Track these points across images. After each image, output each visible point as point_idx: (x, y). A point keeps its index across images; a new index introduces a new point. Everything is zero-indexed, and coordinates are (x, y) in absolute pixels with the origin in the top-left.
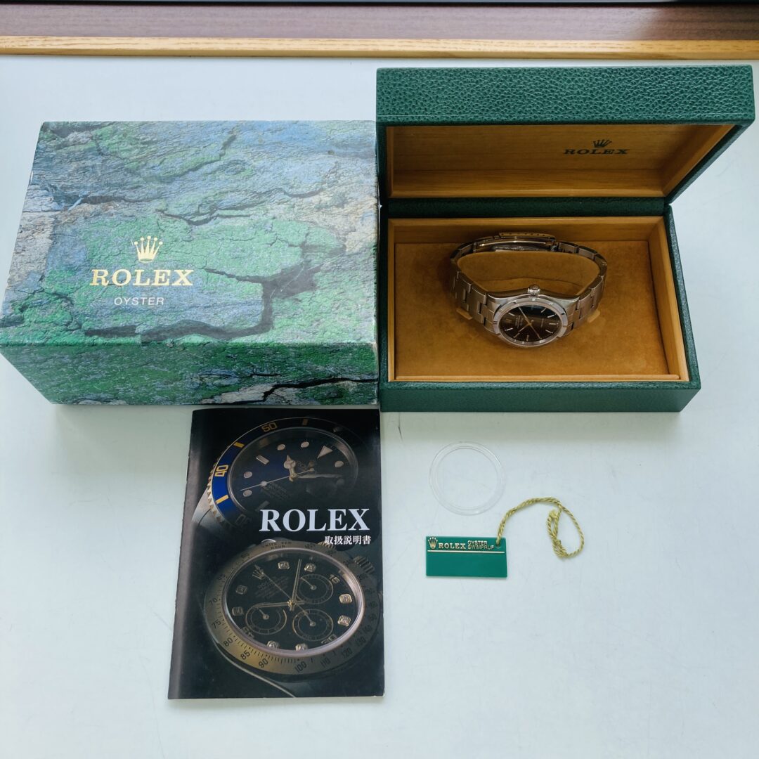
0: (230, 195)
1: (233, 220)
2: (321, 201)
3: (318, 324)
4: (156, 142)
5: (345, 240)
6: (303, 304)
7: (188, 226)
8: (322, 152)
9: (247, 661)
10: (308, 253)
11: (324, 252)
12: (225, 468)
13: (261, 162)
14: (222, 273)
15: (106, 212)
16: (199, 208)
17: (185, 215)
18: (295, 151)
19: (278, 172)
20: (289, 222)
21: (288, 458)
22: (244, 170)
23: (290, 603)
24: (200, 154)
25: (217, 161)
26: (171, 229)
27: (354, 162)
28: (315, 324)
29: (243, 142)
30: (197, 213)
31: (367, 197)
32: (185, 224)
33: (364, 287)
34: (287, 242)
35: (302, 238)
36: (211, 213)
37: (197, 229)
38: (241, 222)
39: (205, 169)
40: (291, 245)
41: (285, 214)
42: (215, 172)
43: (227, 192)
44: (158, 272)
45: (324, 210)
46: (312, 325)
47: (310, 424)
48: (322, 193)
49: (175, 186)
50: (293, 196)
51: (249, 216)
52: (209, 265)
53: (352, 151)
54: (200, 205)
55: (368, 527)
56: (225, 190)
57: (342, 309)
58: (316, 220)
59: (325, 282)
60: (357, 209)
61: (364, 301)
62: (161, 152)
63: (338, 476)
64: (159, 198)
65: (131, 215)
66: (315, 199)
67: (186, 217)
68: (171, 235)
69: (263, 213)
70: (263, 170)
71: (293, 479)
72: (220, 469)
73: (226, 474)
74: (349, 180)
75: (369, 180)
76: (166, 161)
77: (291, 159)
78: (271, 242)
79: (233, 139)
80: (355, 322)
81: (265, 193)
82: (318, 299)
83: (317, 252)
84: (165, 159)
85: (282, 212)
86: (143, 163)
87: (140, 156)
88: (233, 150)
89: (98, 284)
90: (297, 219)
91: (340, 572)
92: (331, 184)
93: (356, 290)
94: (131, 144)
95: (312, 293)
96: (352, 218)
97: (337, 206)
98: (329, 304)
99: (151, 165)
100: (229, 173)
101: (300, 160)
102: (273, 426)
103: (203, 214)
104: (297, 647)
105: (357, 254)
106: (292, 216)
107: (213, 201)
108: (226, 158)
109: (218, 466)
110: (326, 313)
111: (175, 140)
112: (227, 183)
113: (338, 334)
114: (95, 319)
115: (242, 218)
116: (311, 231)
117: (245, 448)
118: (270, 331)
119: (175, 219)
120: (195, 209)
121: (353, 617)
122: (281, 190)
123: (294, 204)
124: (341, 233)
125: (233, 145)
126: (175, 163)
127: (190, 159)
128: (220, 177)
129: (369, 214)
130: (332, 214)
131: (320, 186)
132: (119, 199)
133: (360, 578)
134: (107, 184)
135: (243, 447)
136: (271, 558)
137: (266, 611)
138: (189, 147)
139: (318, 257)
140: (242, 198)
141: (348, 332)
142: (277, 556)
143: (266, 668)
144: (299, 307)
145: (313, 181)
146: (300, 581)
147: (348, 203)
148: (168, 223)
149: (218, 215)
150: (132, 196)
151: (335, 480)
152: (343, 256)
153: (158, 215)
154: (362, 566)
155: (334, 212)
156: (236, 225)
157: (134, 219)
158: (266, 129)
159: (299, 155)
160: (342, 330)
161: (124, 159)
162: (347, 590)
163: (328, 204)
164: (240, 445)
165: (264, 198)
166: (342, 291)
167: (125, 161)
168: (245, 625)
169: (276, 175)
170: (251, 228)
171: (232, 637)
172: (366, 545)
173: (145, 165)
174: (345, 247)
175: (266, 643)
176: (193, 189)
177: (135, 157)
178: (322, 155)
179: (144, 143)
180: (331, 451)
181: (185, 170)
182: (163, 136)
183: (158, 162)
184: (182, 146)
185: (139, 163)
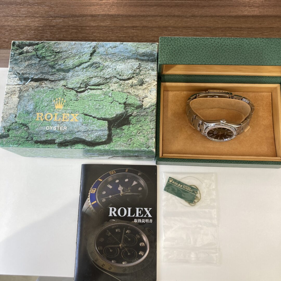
0: (94, 79)
1: (95, 91)
2: (133, 82)
3: (131, 141)
4: (62, 52)
5: (143, 102)
6: (125, 131)
7: (76, 93)
8: (133, 58)
9: (104, 268)
10: (127, 108)
11: (134, 107)
12: (95, 190)
13: (107, 63)
14: (91, 116)
15: (41, 86)
16: (80, 85)
17: (75, 88)
18: (122, 58)
19: (114, 68)
20: (119, 93)
21: (120, 186)
22: (99, 66)
23: (120, 245)
24: (81, 59)
25: (88, 62)
26: (69, 95)
27: (147, 64)
28: (130, 140)
29: (99, 53)
30: (80, 87)
31: (153, 81)
32: (75, 92)
33: (151, 124)
34: (118, 102)
35: (124, 101)
36: (86, 87)
37: (80, 95)
38: (99, 92)
39: (83, 66)
40: (120, 104)
41: (117, 89)
42: (87, 67)
43: (92, 78)
44: (64, 114)
45: (134, 87)
46: (128, 141)
47: (129, 171)
48: (133, 79)
49: (70, 74)
50: (120, 80)
51: (102, 89)
52: (85, 112)
53: (147, 58)
54: (81, 84)
55: (152, 216)
56: (91, 76)
57: (141, 134)
58: (130, 92)
59: (134, 121)
60: (148, 87)
61: (150, 130)
62: (64, 57)
63: (139, 194)
64: (63, 80)
65: (52, 87)
66: (130, 81)
67: (75, 89)
68: (69, 97)
69: (108, 88)
70: (108, 67)
71: (122, 194)
72: (93, 190)
73: (95, 192)
74: (145, 72)
75: (153, 73)
76: (66, 62)
77: (120, 62)
78: (111, 102)
79: (94, 52)
80: (146, 140)
81: (108, 78)
82: (131, 129)
83: (131, 107)
84: (66, 61)
85: (116, 87)
86: (56, 62)
87: (55, 59)
88: (94, 57)
89: (39, 120)
90: (122, 91)
91: (140, 234)
92: (138, 74)
93: (147, 125)
94: (51, 53)
95: (128, 126)
96: (146, 91)
97: (140, 85)
98: (135, 131)
99: (60, 63)
100: (93, 68)
101: (124, 62)
102: (114, 172)
103: (82, 88)
104: (123, 263)
105: (148, 108)
106: (120, 90)
107: (87, 82)
108: (91, 61)
109: (92, 188)
110: (134, 135)
111: (70, 52)
112: (92, 73)
113: (139, 145)
114: (38, 136)
115: (99, 90)
116: (128, 97)
117: (103, 181)
118: (111, 143)
119: (70, 90)
120: (79, 86)
121: (145, 252)
122: (115, 77)
123: (121, 84)
124: (141, 98)
125: (95, 54)
126: (70, 63)
127: (76, 61)
128: (89, 70)
129: (154, 89)
130: (137, 89)
131: (132, 75)
132: (46, 80)
133: (148, 237)
134: (41, 72)
135: (102, 181)
136: (113, 227)
137: (111, 248)
138: (76, 55)
139: (131, 109)
140: (99, 80)
141: (144, 145)
142: (115, 226)
143: (111, 271)
144: (123, 133)
145: (129, 73)
146: (124, 237)
147: (144, 84)
148: (68, 92)
149: (89, 89)
150: (52, 79)
151: (138, 195)
152: (141, 109)
153: (63, 87)
154: (149, 232)
155: (138, 88)
156: (97, 93)
157: (53, 90)
158: (109, 47)
159: (123, 60)
160: (141, 143)
161: (48, 60)
162: (143, 241)
163: (136, 84)
164: (101, 180)
165: (108, 80)
166: (141, 125)
167: (49, 61)
168: (103, 254)
169: (113, 70)
170: (103, 95)
171: (98, 258)
172: (151, 223)
173: (57, 63)
174: (143, 105)
175: (111, 261)
176: (78, 76)
177: (53, 60)
178: (133, 60)
179: (56, 53)
180: (137, 183)
181: (74, 66)
182: (65, 49)
183: (63, 62)
184: (73, 54)
185: (55, 62)
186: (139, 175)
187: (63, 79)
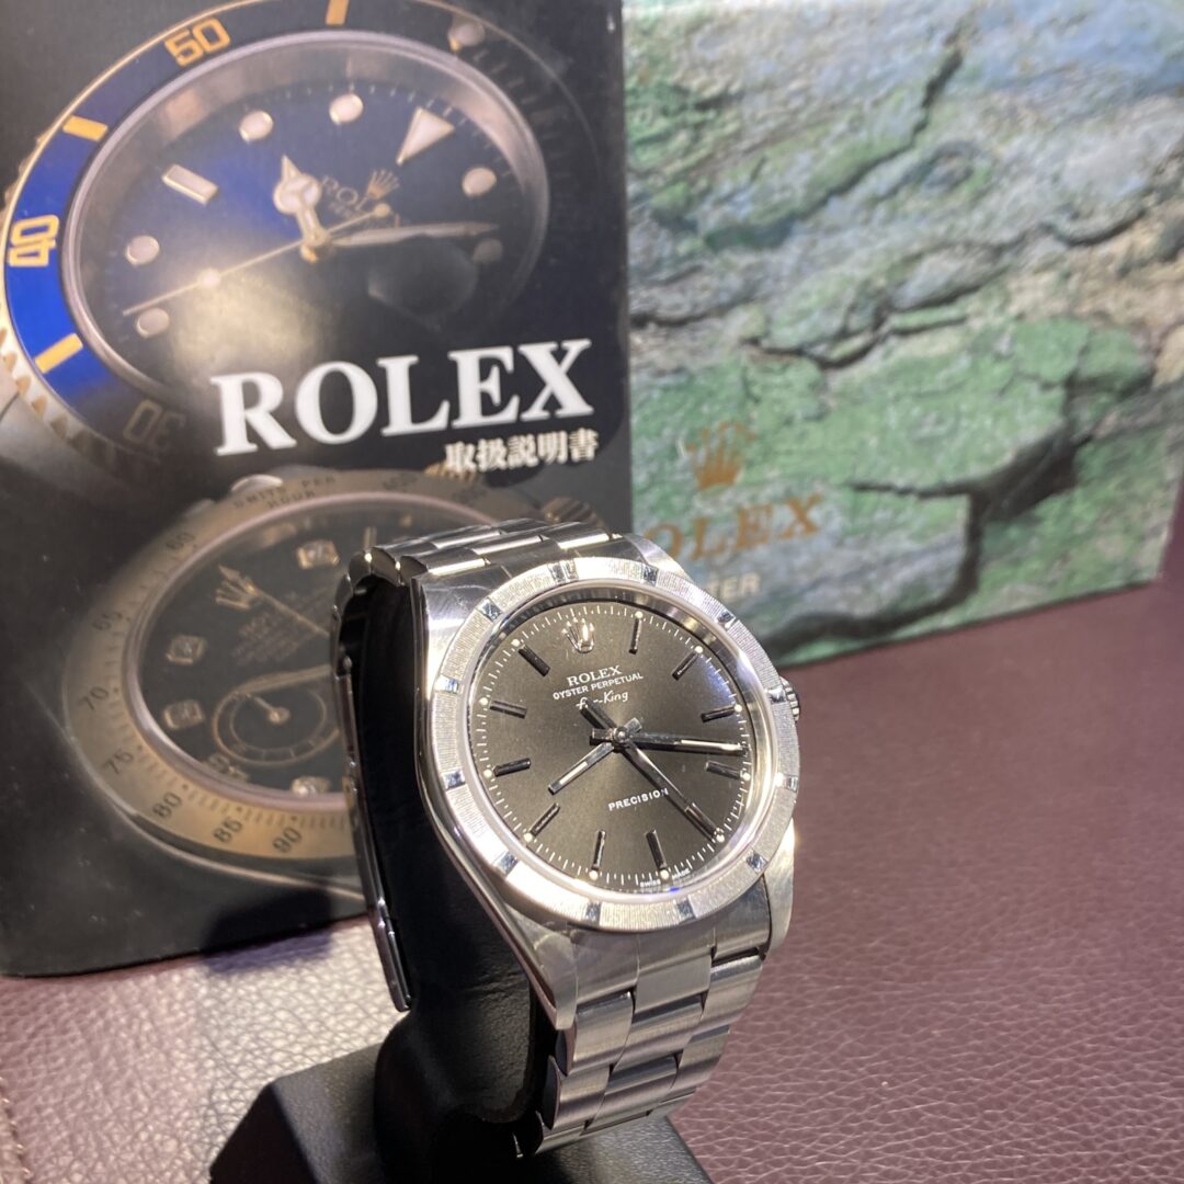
0: (926, 261)
1: (925, 338)
2: (1132, 249)
3: (1064, 564)
4: (740, 96)
5: (1158, 352)
6: (1045, 524)
7: (820, 376)
8: (1165, 88)
10: (1076, 402)
11: (1111, 392)
13: (1016, 141)
14: (887, 488)
16: (848, 317)
17: (814, 344)
20: (1049, 325)
22: (968, 174)
24: (863, 135)
25: (903, 152)
26: (775, 392)
29: (975, 77)
32: (812, 370)
34: (1036, 379)
35: (1070, 365)
36: (878, 322)
37: (838, 379)
38: (943, 343)
39: (879, 180)
40: (1044, 385)
41: (1046, 302)
42: (894, 191)
43: (920, 255)
45: (1131, 274)
46: (1051, 568)
48: (1137, 224)
49: (787, 256)
50: (1074, 243)
51: (963, 321)
52: (861, 474)
54: (852, 308)
56: (916, 249)
62: (758, 133)
64: (747, 300)
66: (1118, 247)
67: (814, 350)
68: (778, 408)
69: (997, 307)
70: (1016, 168)
76: (767, 169)
77: (1089, 123)
78: (1002, 387)
79: (951, 67)
81: (1009, 245)
82: (1076, 508)
83: (1095, 394)
84: (765, 162)
85: (1039, 295)
86: (703, 183)
87: (692, 159)
88: (947, 108)
90: (1068, 313)
92: (1166, 191)
95: (1065, 497)
97: (1164, 260)
98: (1092, 515)
99: (726, 187)
100: (932, 192)
101: (1111, 121)
103: (857, 333)
106: (1060, 305)
107: (884, 290)
108: (925, 138)
110: (1084, 536)
112: (922, 227)
113: (1094, 575)
115: (947, 330)
116: (1093, 339)
119: (786, 359)
120: (838, 324)
122: (1048, 229)
123: (1071, 269)
124: (1155, 335)
125: (953, 88)
126: (795, 173)
127: (832, 152)
128: (908, 206)
130: (1147, 285)
131: (1138, 205)
132: (642, 320)
138: (833, 109)
139: (1094, 407)
140: (953, 268)
141: (1115, 567)
144: (1034, 535)
145: (1127, 190)
148: (770, 376)
149: (892, 332)
150: (677, 306)
152: (1144, 393)
153: (746, 354)
155: (1152, 279)
156: (932, 352)
157: (682, 379)
159: (1111, 107)
160: (1105, 565)
163: (1146, 256)
165: (1007, 259)
167: (651, 181)
170: (965, 354)
173: (707, 192)
174: (1153, 372)
176: (838, 257)
177: (678, 165)
178: (1164, 103)
179: (703, 106)
181: (820, 194)
182: (761, 70)
183: (744, 177)
184: (815, 105)
185: (692, 183)
187: (745, 298)
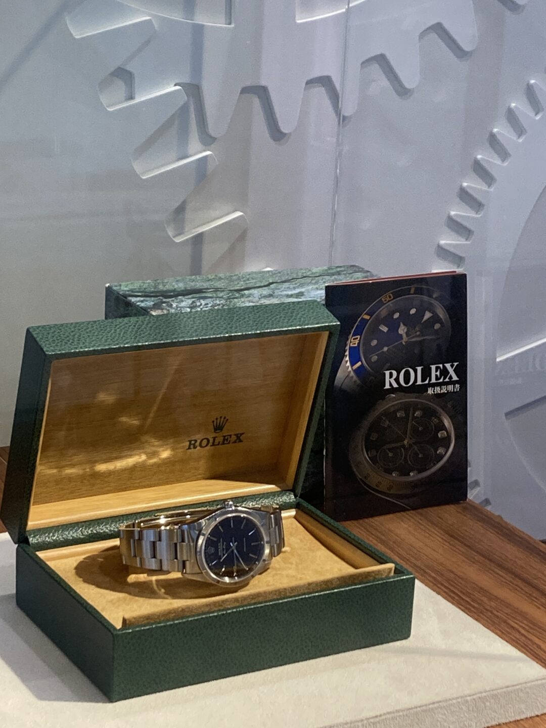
9: (380, 488)
12: (357, 338)
21: (401, 325)
23: (405, 442)
47: (417, 291)
63: (436, 337)
71: (405, 342)
72: (354, 339)
73: (359, 344)
91: (438, 415)
102: (390, 297)
104: (410, 474)
109: (352, 336)
117: (371, 319)
121: (448, 447)
133: (453, 418)
136: (392, 409)
137: (390, 450)
142: (396, 407)
143: (392, 491)
146: (412, 425)
151: (433, 340)
154: (453, 409)
162: (443, 428)
164: (368, 317)
168: (378, 463)
171: (369, 473)
172: (457, 392)
175: (391, 474)
180: (431, 315)
186: (434, 296)
